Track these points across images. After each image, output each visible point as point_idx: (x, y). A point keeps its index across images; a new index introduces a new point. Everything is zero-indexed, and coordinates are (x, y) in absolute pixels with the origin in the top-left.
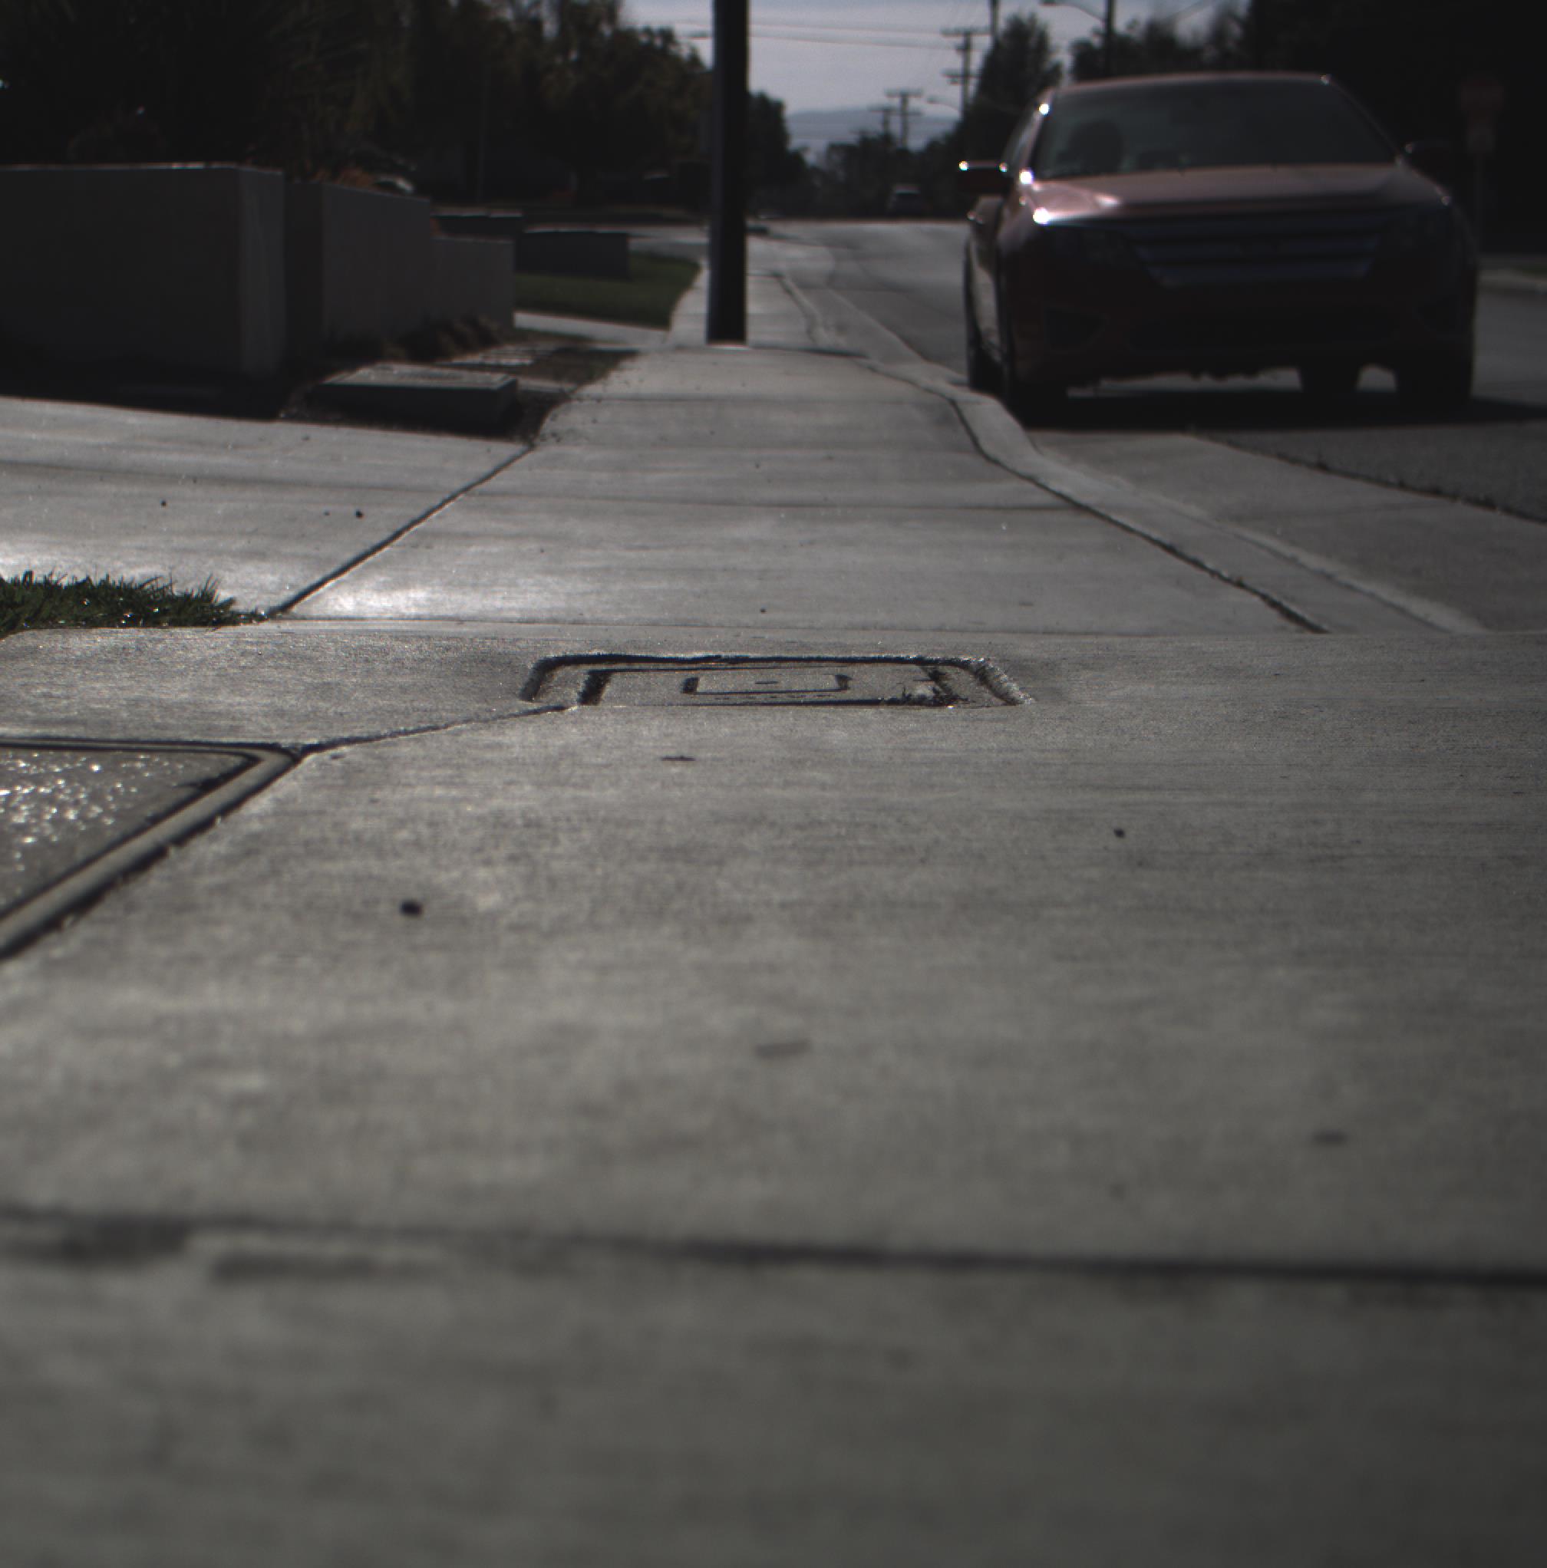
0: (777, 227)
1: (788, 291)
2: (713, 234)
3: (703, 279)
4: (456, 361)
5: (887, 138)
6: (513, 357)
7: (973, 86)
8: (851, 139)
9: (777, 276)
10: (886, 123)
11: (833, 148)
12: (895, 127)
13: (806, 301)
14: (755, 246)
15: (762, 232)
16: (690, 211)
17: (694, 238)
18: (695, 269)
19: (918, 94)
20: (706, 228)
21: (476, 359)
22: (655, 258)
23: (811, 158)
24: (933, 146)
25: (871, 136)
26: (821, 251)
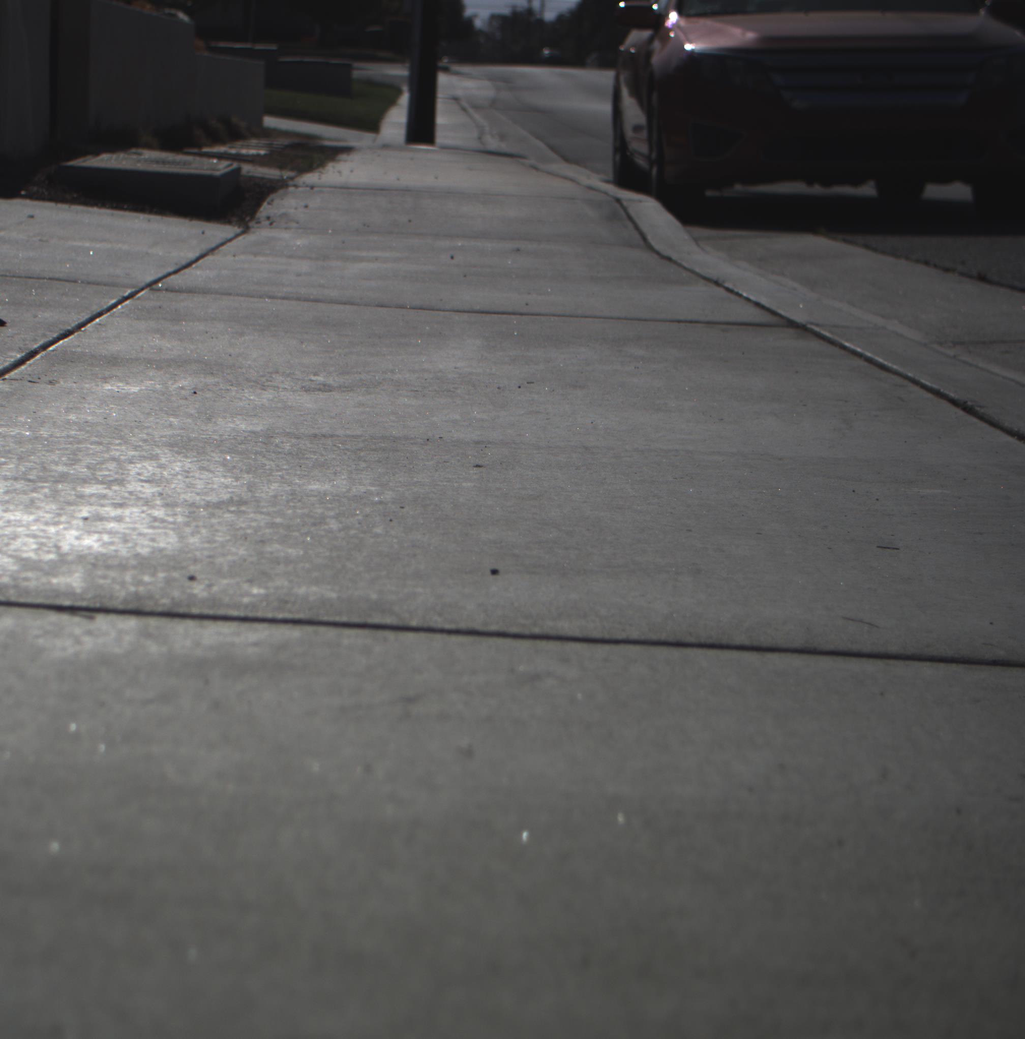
0: (456, 68)
1: (464, 109)
2: (412, 69)
3: (405, 99)
4: (205, 150)
5: (530, 11)
6: (253, 148)
8: (506, 11)
9: (456, 99)
11: (493, 17)
13: (477, 116)
14: (442, 79)
15: (446, 70)
16: (396, 54)
17: (398, 72)
18: (399, 92)
20: (407, 65)
21: (222, 149)
22: (370, 83)
23: (478, 23)
24: (560, 19)
25: (519, 9)
26: (487, 83)
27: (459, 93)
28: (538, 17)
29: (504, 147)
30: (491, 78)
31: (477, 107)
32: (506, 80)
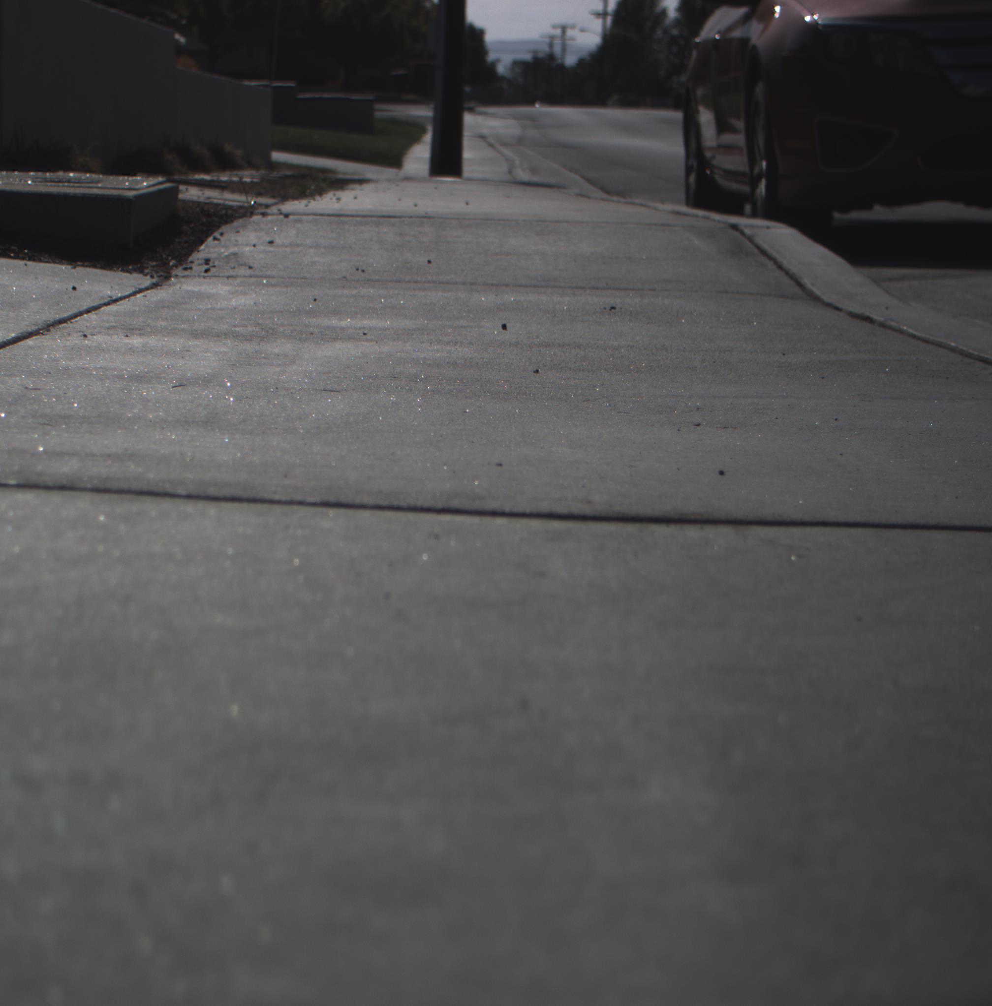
0: (482, 109)
1: (491, 145)
3: (428, 137)
5: (551, 57)
7: (609, 21)
8: (528, 57)
9: (482, 137)
10: (551, 45)
11: (515, 63)
12: (557, 50)
13: (507, 152)
14: (468, 119)
15: (471, 110)
17: (423, 112)
18: (423, 130)
19: (573, 27)
20: (431, 106)
22: (394, 122)
23: (501, 69)
24: (581, 62)
25: (541, 55)
26: (511, 122)
27: (485, 131)
28: (559, 61)
29: (535, 179)
30: (516, 117)
31: (505, 144)
32: (533, 120)
